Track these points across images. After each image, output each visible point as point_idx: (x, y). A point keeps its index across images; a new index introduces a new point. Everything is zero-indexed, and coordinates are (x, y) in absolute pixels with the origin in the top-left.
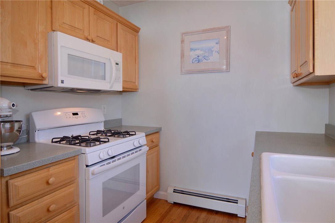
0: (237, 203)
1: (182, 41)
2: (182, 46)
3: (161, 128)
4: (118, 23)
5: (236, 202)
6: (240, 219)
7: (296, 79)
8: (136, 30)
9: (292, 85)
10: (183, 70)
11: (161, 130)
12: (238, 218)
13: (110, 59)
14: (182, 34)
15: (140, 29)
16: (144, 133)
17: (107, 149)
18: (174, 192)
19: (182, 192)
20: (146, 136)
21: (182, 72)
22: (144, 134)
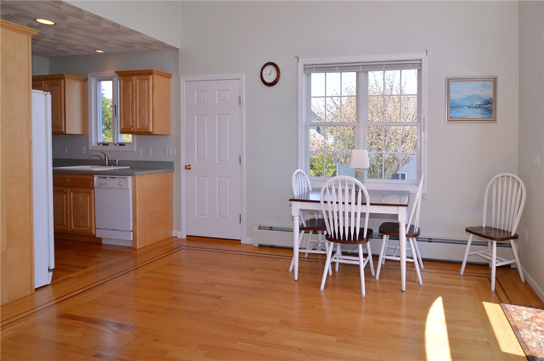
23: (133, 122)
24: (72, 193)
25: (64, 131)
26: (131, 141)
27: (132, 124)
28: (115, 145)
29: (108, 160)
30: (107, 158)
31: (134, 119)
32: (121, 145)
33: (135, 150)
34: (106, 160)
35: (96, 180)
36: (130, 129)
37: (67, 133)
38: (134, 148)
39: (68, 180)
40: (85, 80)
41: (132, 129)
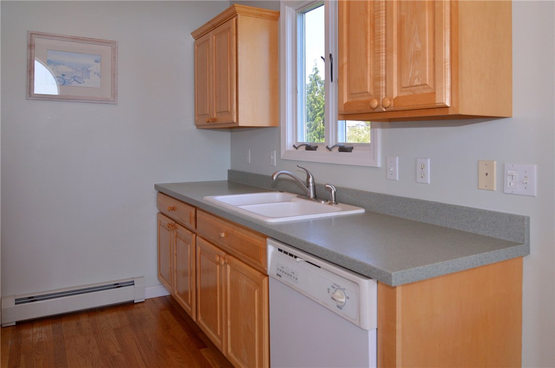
0: (134, 284)
1: (31, 46)
5: (131, 284)
10: (32, 93)
12: (135, 306)
14: (31, 34)
18: (16, 304)
19: (32, 300)
21: (30, 96)
23: (376, 79)
24: (228, 267)
25: (235, 121)
26: (369, 141)
27: (376, 88)
28: (330, 150)
29: (314, 186)
30: (311, 180)
31: (379, 68)
32: (344, 149)
33: (379, 165)
34: (308, 186)
35: (273, 254)
36: (368, 103)
37: (240, 124)
38: (374, 158)
39: (223, 235)
40: (276, 17)
41: (375, 103)
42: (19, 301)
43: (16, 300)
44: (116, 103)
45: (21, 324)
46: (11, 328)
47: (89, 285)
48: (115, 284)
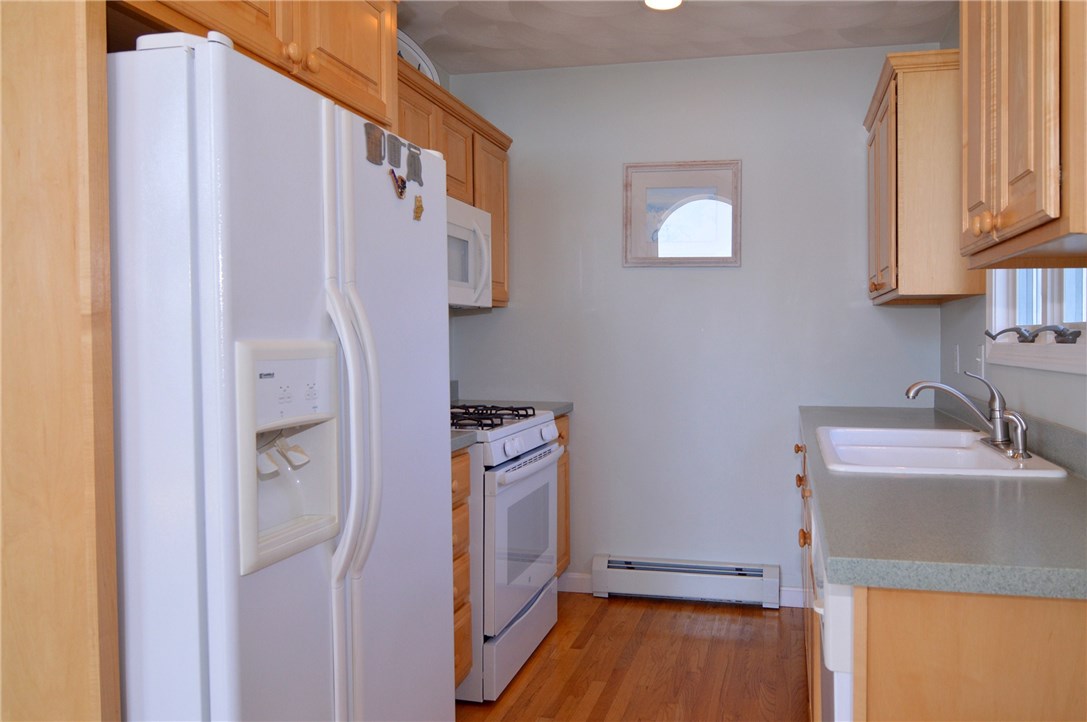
0: (762, 576)
1: (627, 186)
2: (627, 197)
3: (572, 404)
4: (477, 135)
5: (758, 573)
6: (768, 613)
7: (875, 294)
8: (502, 143)
9: (870, 303)
10: (629, 257)
11: (572, 409)
12: (764, 613)
13: (474, 231)
14: (627, 167)
15: (511, 141)
16: (552, 413)
17: (502, 441)
18: (609, 567)
19: (629, 566)
20: (556, 418)
21: (626, 262)
22: (551, 415)
25: (894, 286)
30: (997, 405)
32: (1064, 336)
34: (991, 418)
37: (901, 293)
42: (612, 565)
43: (609, 562)
44: (738, 265)
45: (614, 598)
46: (601, 600)
47: (692, 561)
48: (737, 569)
